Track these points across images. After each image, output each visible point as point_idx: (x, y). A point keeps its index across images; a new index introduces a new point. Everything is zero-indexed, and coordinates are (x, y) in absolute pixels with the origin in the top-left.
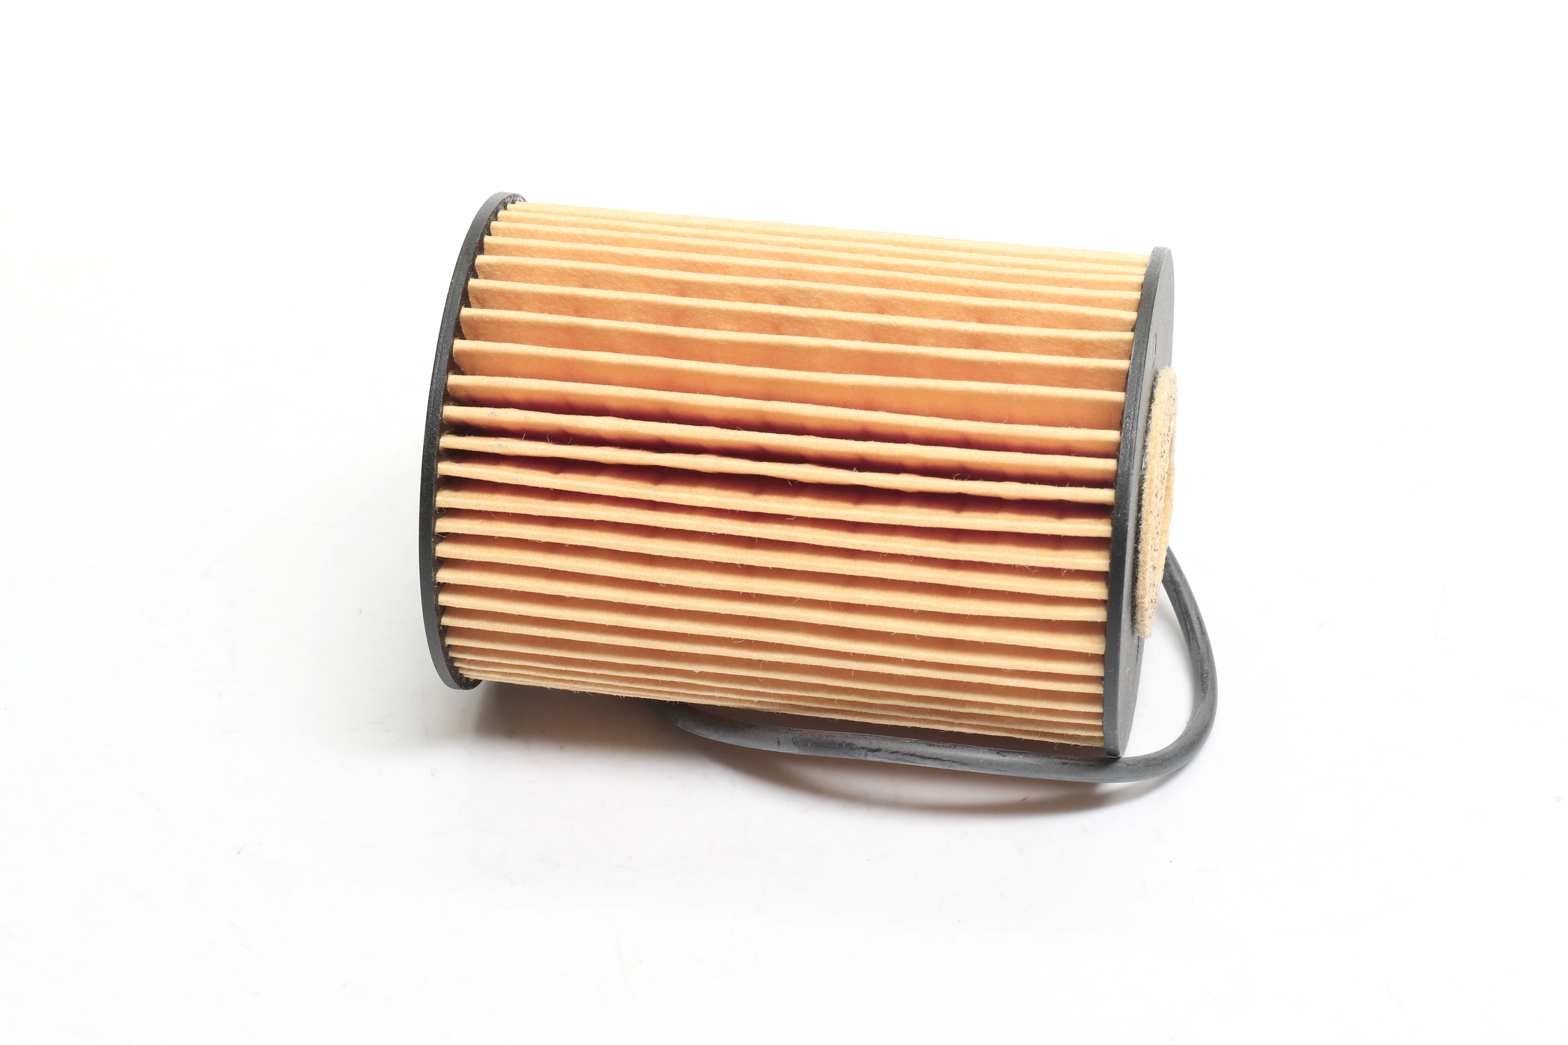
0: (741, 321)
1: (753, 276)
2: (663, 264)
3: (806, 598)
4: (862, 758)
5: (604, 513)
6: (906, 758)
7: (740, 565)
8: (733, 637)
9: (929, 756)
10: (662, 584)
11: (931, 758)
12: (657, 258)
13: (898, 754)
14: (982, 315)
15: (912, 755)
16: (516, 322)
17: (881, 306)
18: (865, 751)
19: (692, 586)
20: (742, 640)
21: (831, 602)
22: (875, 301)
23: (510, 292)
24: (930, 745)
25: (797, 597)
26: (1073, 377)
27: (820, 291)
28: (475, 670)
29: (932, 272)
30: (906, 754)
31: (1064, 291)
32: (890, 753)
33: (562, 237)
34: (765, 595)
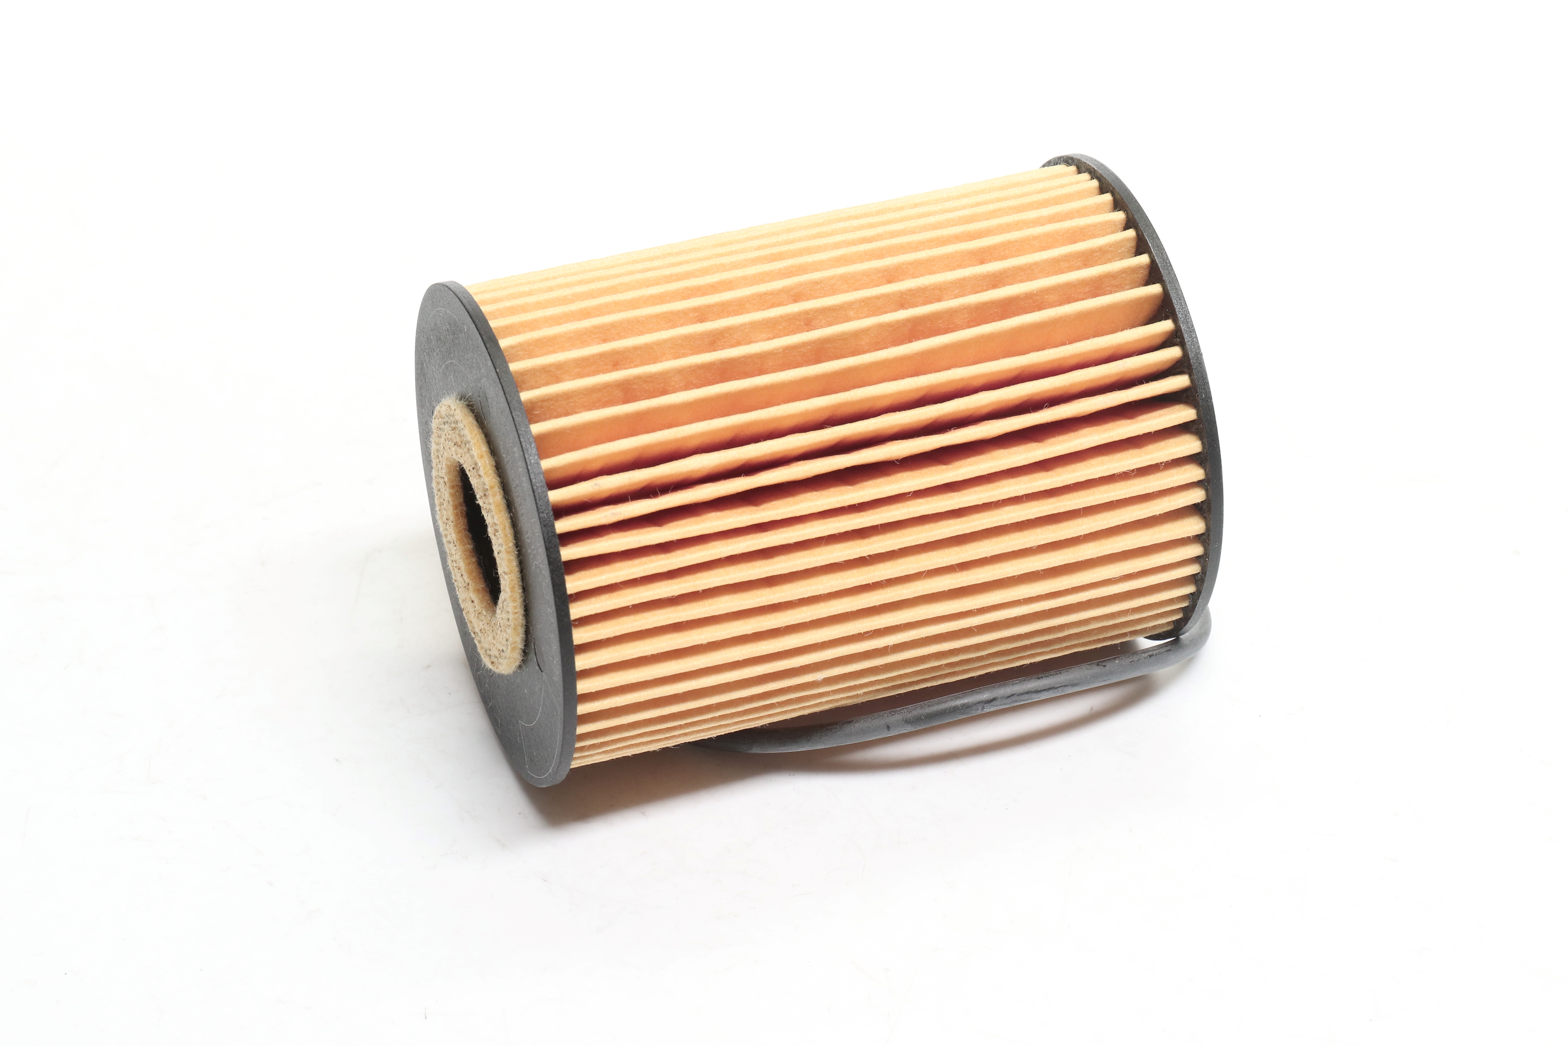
0: (774, 328)
1: (757, 283)
2: (667, 298)
3: (932, 568)
4: (979, 712)
5: (730, 548)
6: (1022, 697)
7: (869, 556)
8: (862, 631)
9: (1043, 688)
10: (795, 600)
11: (1044, 690)
12: (662, 293)
13: (1014, 696)
14: (982, 256)
15: (1027, 693)
16: (575, 391)
17: (891, 275)
18: (982, 705)
19: (824, 593)
20: (871, 631)
21: (955, 565)
22: (886, 271)
23: (551, 365)
24: (1039, 678)
25: (923, 570)
26: (1097, 287)
27: (833, 277)
28: (588, 755)
29: (913, 232)
30: (1022, 694)
31: (1045, 212)
32: (1007, 698)
33: (564, 301)
34: (894, 578)
